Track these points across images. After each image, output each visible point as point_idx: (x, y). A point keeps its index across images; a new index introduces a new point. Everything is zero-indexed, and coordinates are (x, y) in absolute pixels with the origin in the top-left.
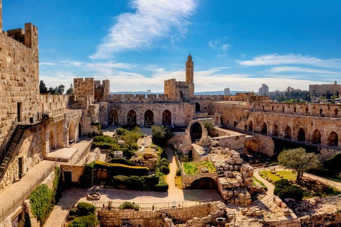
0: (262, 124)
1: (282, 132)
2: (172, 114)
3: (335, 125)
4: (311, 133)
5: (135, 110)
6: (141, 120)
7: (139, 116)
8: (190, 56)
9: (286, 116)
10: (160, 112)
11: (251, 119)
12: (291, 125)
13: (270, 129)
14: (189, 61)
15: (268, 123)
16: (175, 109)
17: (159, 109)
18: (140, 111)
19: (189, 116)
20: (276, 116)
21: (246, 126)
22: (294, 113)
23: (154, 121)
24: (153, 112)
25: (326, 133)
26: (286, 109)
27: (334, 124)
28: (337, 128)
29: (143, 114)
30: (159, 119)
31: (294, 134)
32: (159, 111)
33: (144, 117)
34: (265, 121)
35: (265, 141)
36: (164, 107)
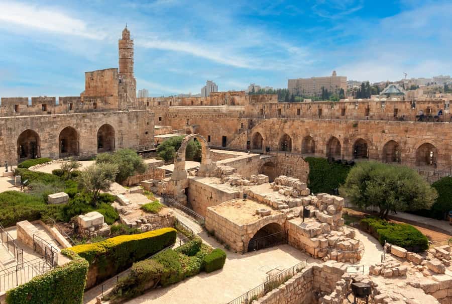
0: (280, 136)
1: (321, 147)
2: (116, 132)
3: (431, 134)
4: (381, 146)
5: (36, 130)
6: (50, 148)
7: (46, 141)
8: (126, 30)
9: (330, 122)
10: (93, 129)
11: (258, 129)
12: (340, 135)
13: (298, 144)
14: (124, 38)
15: (294, 134)
16: (121, 122)
17: (91, 124)
18: (48, 130)
19: (146, 133)
20: (309, 123)
21: (248, 142)
22: (341, 117)
23: (82, 147)
24: (78, 130)
25: (411, 146)
26: (325, 111)
27: (429, 130)
28: (434, 137)
29: (54, 136)
30: (92, 143)
31: (346, 149)
32: (91, 127)
33: (57, 141)
34: (288, 131)
35: (291, 163)
36: (100, 120)
